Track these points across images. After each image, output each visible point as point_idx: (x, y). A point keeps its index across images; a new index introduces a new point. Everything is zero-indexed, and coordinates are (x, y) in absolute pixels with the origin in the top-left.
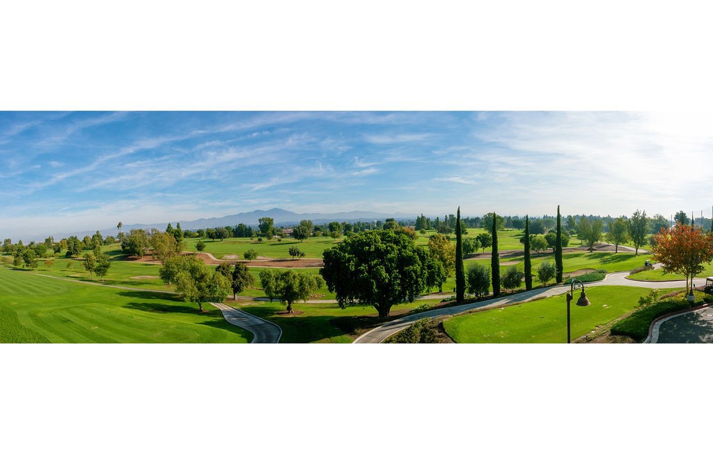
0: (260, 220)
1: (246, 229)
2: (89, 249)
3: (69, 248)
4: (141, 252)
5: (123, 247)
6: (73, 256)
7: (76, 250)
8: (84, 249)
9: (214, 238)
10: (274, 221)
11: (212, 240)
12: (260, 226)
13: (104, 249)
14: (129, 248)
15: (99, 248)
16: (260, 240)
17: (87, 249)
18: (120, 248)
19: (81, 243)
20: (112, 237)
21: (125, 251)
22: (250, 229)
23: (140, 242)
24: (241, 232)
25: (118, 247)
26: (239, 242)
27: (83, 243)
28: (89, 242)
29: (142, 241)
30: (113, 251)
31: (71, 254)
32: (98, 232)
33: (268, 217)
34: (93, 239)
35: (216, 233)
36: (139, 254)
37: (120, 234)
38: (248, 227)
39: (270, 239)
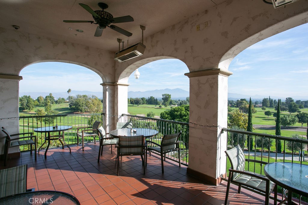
0: (163, 95)
1: (154, 100)
2: (42, 106)
3: (22, 104)
4: (83, 110)
5: (70, 106)
6: (26, 110)
7: (28, 106)
8: (37, 105)
9: (133, 104)
10: (171, 96)
11: (132, 105)
12: (163, 99)
13: (54, 106)
14: (74, 107)
15: (50, 105)
16: (160, 107)
17: (40, 106)
18: (68, 106)
19: (34, 101)
20: (63, 99)
21: (71, 109)
22: (157, 100)
23: (82, 103)
24: (152, 101)
25: (67, 106)
26: (148, 107)
27: (37, 102)
28: (42, 101)
29: (84, 103)
30: (62, 108)
31: (24, 109)
32: (50, 94)
33: (168, 94)
34: (46, 99)
35: (135, 101)
36: (81, 111)
37: (69, 97)
38: (156, 99)
39: (166, 106)
